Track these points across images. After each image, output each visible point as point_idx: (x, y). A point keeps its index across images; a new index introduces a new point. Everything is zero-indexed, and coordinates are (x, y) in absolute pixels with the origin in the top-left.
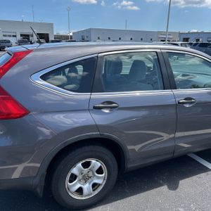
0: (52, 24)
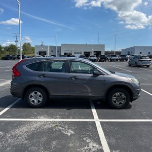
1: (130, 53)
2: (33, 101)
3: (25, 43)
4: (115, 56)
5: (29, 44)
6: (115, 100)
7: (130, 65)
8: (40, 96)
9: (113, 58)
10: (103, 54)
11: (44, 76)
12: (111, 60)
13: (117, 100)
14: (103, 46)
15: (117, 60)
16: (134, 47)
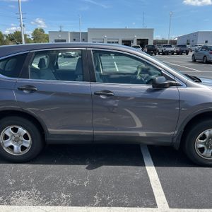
0: (153, 30)
1: (191, 42)
2: (12, 147)
3: (37, 29)
4: (170, 46)
5: (42, 30)
6: (201, 146)
7: (194, 61)
8: (26, 137)
9: (167, 49)
10: (151, 43)
11: (31, 89)
12: (164, 53)
13: (208, 146)
14: (151, 31)
15: (172, 53)
16: (198, 32)
